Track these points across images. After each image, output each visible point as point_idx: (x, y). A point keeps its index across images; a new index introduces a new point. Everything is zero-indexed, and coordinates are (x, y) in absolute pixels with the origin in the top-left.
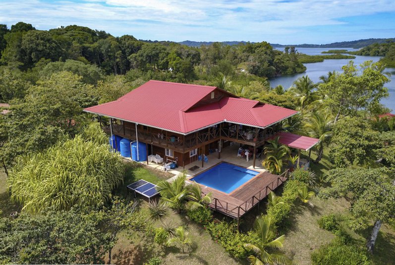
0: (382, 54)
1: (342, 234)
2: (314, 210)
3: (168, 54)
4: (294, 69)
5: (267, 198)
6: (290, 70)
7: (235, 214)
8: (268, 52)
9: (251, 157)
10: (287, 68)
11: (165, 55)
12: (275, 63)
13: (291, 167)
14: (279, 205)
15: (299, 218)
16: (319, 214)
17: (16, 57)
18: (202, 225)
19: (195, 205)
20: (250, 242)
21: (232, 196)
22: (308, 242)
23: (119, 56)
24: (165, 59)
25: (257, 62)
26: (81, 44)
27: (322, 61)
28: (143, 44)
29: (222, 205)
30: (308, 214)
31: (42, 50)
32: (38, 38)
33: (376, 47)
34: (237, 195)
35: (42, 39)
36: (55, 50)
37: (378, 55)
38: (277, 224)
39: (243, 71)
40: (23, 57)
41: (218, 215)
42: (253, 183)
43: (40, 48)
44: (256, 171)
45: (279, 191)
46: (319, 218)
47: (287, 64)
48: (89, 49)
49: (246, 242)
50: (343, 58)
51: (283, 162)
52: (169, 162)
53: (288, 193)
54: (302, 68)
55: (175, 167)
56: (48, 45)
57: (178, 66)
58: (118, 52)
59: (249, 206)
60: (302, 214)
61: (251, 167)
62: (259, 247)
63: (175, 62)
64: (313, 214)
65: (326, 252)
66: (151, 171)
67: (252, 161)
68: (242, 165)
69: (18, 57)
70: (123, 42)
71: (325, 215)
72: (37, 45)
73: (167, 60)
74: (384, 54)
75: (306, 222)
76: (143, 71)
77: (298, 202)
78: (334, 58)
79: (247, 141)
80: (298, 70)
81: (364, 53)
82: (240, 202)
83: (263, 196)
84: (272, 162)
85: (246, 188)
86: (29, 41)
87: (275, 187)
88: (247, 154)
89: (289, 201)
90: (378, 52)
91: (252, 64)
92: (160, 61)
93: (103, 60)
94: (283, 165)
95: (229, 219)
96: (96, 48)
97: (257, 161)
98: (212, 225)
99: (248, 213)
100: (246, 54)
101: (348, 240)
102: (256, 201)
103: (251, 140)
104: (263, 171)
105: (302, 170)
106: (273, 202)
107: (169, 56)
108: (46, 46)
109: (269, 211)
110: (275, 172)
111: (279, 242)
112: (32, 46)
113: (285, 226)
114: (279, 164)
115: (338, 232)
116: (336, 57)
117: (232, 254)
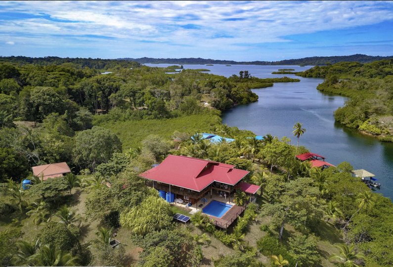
0: (322, 75)
1: (269, 232)
2: (258, 222)
3: (143, 94)
4: (248, 99)
5: (237, 219)
6: (245, 100)
7: (225, 227)
8: (226, 86)
9: (227, 197)
10: (242, 98)
11: (141, 95)
12: (232, 94)
13: (248, 202)
14: (243, 221)
15: (252, 227)
16: (260, 224)
17: (24, 109)
18: (211, 233)
19: (209, 224)
20: (231, 238)
21: (222, 219)
22: (255, 237)
23: (100, 96)
24: (142, 98)
25: (217, 98)
26: (66, 87)
27: (272, 86)
28: (121, 85)
29: (219, 224)
30: (255, 224)
31: (49, 104)
32: (44, 94)
33: (317, 70)
34: (224, 218)
35: (48, 95)
36: (59, 102)
37: (319, 77)
38: (242, 230)
39: (206, 104)
40: (30, 109)
41: (218, 228)
42: (230, 211)
43: (47, 102)
44: (231, 204)
45: (242, 215)
46: (260, 226)
47: (242, 94)
48: (73, 90)
49: (230, 238)
50: (289, 81)
51: (243, 200)
52: (187, 203)
53: (246, 216)
54: (255, 97)
55: (191, 205)
56: (53, 99)
57: (153, 104)
58: (99, 93)
59: (230, 223)
60: (253, 225)
61: (228, 203)
62: (236, 239)
63: (150, 101)
64: (257, 224)
65: (262, 240)
66: (179, 208)
67: (228, 199)
68: (223, 202)
69: (26, 109)
70: (102, 83)
71: (262, 225)
72: (44, 100)
73: (143, 99)
74: (325, 76)
75: (255, 228)
76: (122, 108)
77: (250, 219)
78: (282, 82)
79: (226, 190)
80: (252, 99)
81: (307, 75)
82: (226, 222)
83: (235, 218)
84: (238, 200)
85: (228, 214)
86: (37, 97)
87: (240, 213)
88: (225, 195)
89: (247, 220)
90: (319, 74)
91: (213, 99)
92: (137, 100)
93: (84, 99)
94: (243, 201)
95: (222, 229)
96: (79, 89)
97: (231, 199)
98: (215, 232)
99: (230, 226)
100: (207, 88)
101: (272, 234)
102: (233, 221)
103: (227, 189)
104: (234, 204)
105: (253, 204)
106: (240, 220)
107: (145, 96)
108: (51, 100)
109: (239, 224)
110: (239, 205)
111: (243, 237)
112: (40, 102)
113: (245, 230)
114: (241, 202)
115: (267, 231)
116: (284, 80)
117: (225, 243)
